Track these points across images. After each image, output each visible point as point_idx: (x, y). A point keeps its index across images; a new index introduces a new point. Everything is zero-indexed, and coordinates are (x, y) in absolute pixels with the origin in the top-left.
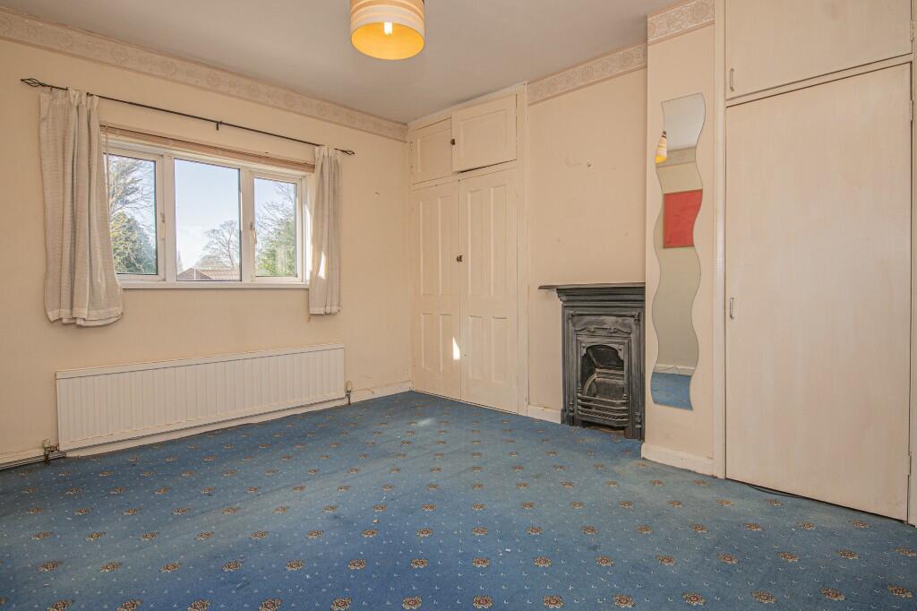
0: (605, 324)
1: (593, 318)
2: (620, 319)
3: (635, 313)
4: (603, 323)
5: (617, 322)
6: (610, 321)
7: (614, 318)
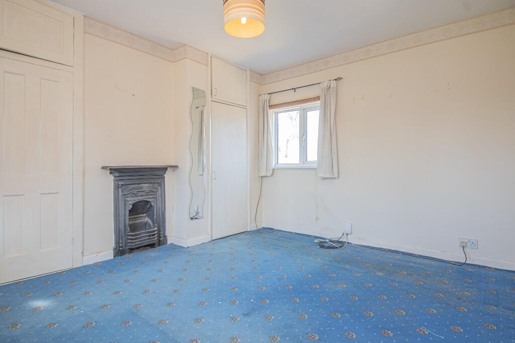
0: (143, 188)
1: (136, 186)
2: (151, 185)
3: (160, 181)
4: (141, 188)
5: (149, 187)
6: (145, 186)
7: (147, 185)
